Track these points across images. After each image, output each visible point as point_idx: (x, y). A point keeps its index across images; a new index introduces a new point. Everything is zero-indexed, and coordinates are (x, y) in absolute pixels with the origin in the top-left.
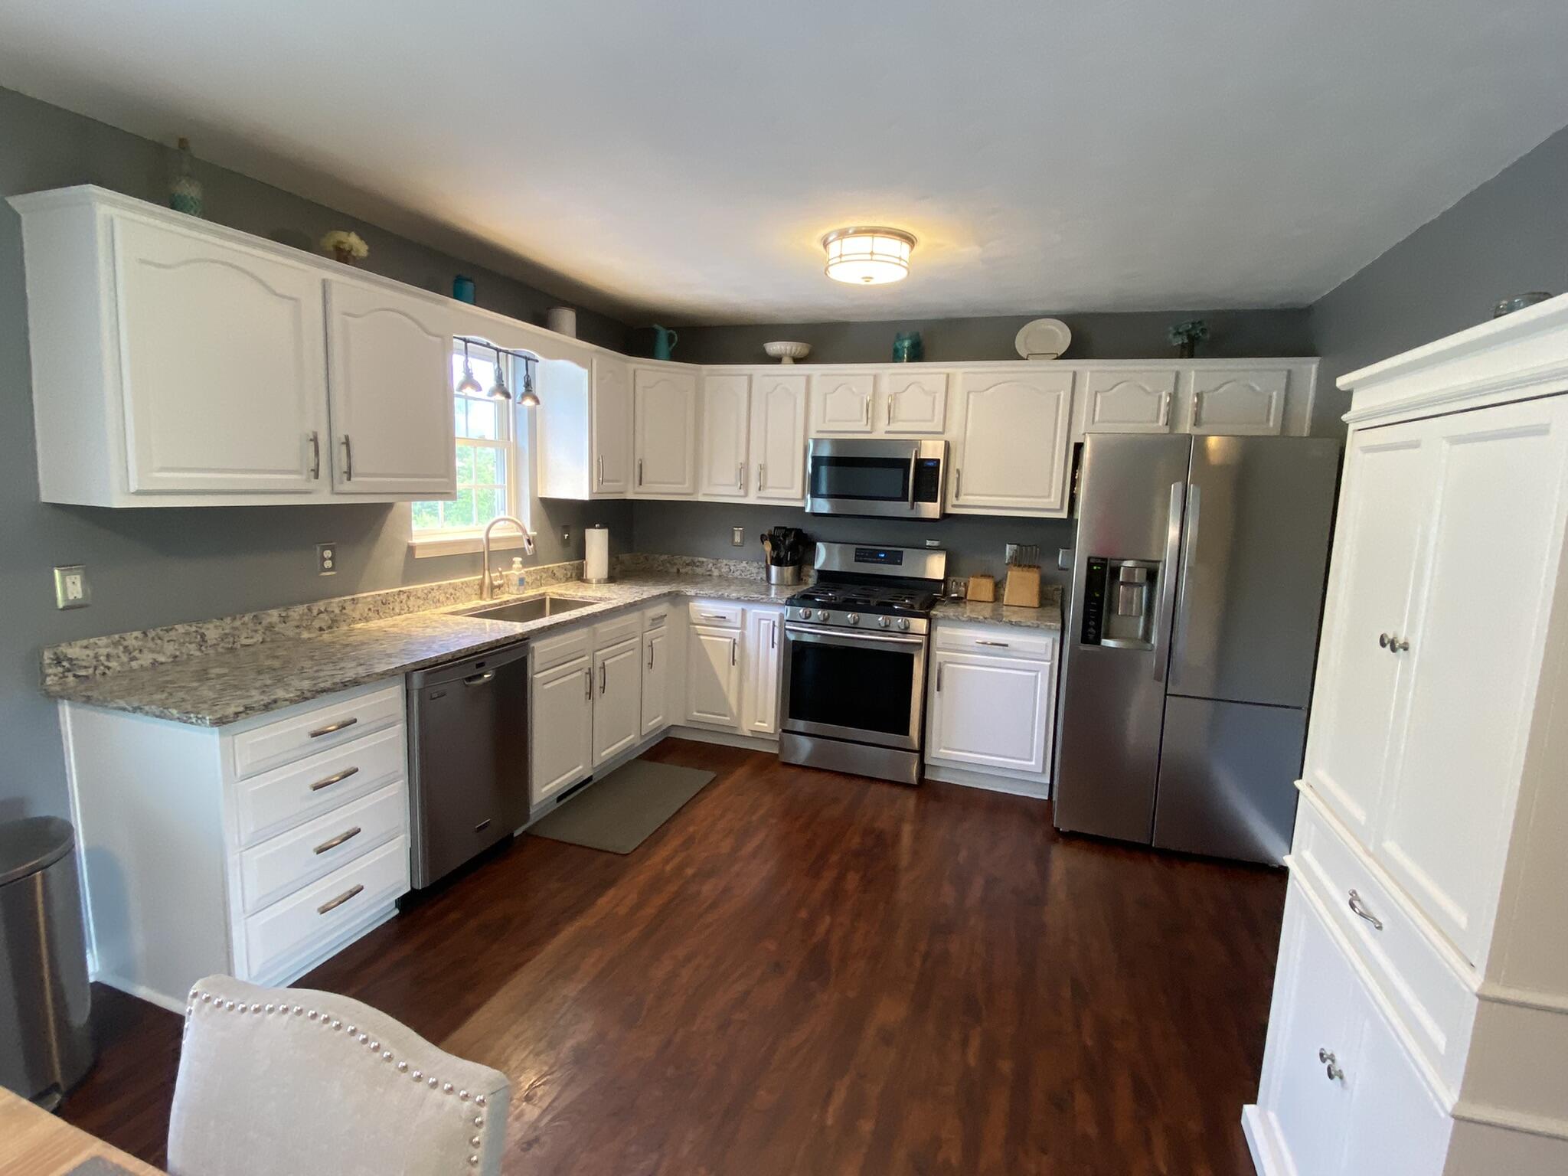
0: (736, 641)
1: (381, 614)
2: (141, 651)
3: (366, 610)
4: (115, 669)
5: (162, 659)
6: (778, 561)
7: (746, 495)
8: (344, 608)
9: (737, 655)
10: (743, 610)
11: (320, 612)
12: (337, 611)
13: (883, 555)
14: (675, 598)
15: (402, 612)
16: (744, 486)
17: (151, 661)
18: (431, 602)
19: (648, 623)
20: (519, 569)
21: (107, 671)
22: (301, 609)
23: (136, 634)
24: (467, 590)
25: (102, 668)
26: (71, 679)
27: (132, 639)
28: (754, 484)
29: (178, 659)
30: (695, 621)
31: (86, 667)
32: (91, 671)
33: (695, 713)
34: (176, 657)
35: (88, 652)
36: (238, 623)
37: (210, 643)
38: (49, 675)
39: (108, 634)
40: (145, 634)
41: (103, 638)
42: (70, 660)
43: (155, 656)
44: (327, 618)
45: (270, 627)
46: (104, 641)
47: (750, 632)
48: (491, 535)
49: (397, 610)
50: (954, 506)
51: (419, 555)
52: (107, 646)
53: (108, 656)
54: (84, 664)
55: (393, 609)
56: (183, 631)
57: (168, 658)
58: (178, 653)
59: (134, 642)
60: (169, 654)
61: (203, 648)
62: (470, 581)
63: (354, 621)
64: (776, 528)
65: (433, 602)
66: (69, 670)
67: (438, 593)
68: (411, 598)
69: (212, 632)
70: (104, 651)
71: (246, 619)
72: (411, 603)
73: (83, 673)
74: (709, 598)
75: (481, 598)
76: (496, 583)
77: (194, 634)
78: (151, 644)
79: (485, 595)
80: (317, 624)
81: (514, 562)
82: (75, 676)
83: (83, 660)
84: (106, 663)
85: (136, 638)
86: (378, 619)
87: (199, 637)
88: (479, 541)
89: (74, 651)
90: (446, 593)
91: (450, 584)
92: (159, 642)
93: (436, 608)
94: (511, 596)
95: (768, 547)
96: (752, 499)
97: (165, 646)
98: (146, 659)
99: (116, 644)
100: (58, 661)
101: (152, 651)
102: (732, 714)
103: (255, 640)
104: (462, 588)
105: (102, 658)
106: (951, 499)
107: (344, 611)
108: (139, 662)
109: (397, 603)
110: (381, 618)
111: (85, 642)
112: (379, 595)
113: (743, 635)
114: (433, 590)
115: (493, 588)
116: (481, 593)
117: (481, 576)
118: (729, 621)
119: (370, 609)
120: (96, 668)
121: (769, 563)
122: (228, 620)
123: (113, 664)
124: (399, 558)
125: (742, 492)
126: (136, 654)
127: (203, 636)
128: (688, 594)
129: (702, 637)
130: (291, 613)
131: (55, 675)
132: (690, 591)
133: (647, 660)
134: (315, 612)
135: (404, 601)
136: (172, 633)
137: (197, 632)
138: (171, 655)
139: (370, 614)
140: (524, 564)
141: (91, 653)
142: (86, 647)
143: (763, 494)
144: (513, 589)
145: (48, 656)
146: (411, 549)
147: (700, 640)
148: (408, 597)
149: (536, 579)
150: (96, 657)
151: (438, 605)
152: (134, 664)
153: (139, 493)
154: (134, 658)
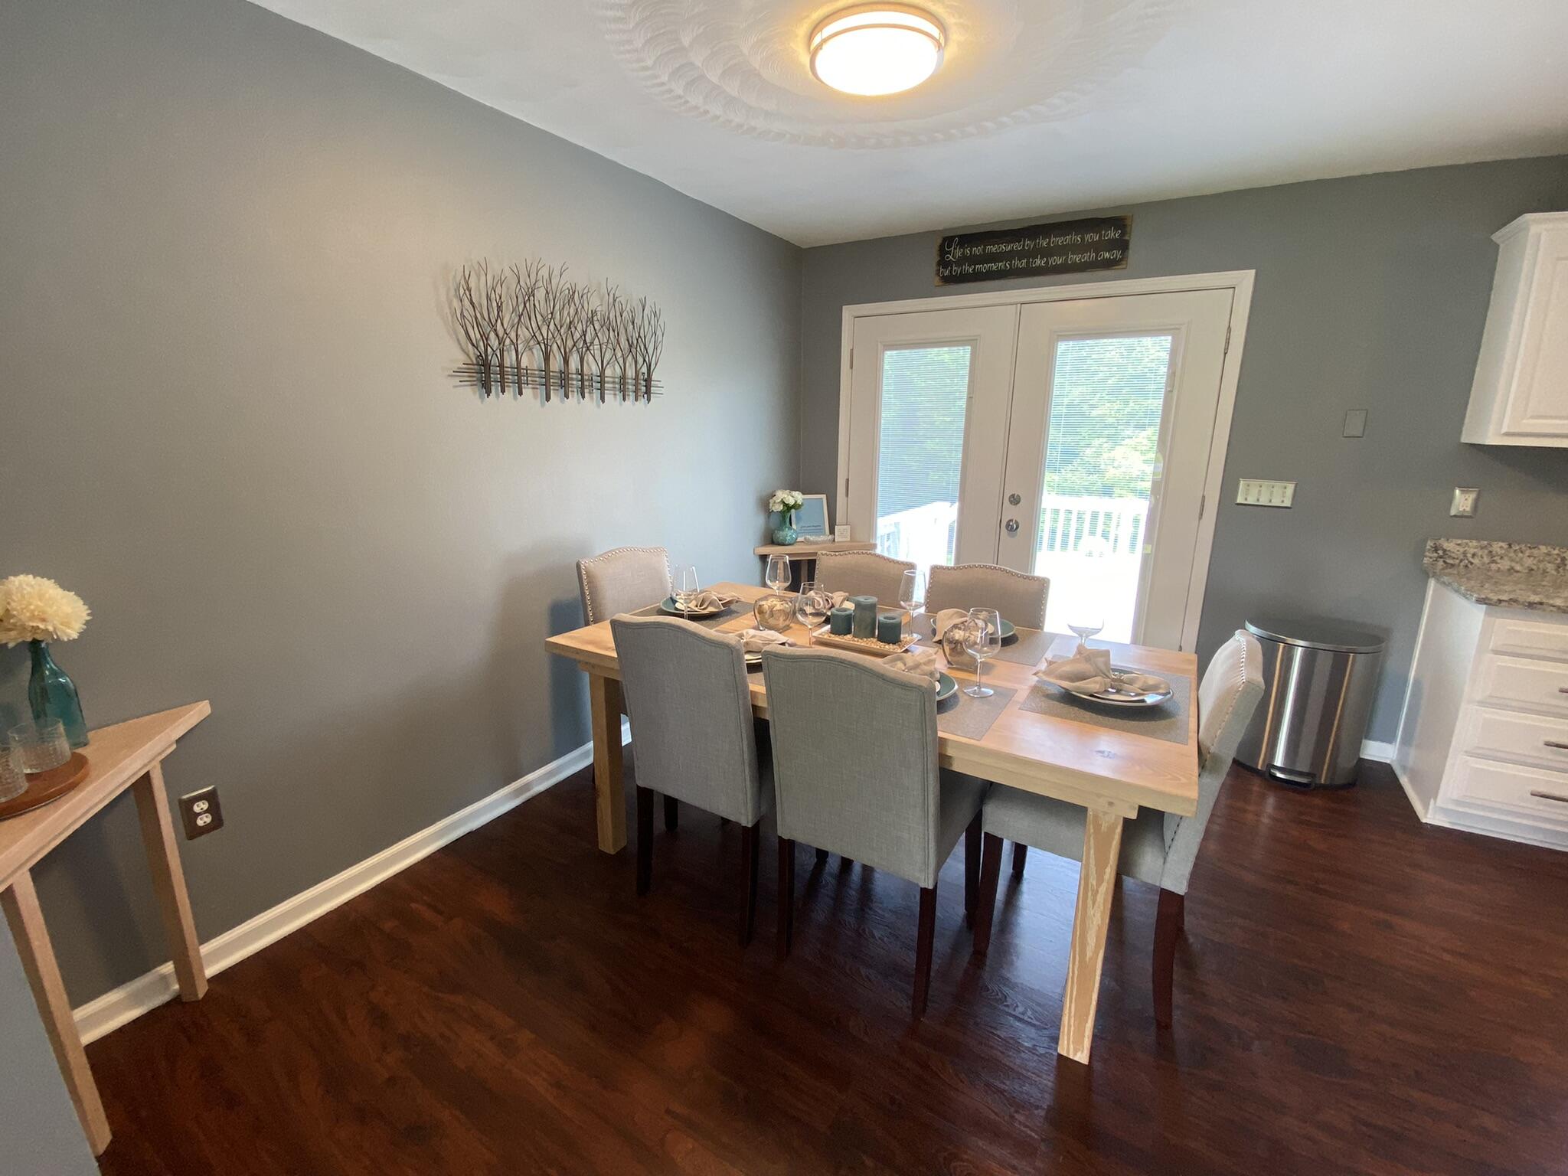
2: (1502, 558)
4: (1476, 565)
5: (1518, 567)
17: (1508, 567)
21: (1469, 565)
23: (1505, 545)
25: (1467, 562)
26: (1441, 563)
27: (1498, 547)
29: (1533, 572)
31: (1454, 558)
32: (1458, 561)
34: (1532, 570)
35: (1458, 548)
38: (1426, 557)
39: (1478, 539)
40: (1510, 546)
41: (1474, 541)
42: (1445, 551)
43: (1513, 564)
46: (1475, 543)
52: (1476, 547)
53: (1474, 555)
54: (1453, 555)
56: (1546, 551)
57: (1525, 569)
58: (1534, 567)
59: (1498, 550)
60: (1527, 565)
61: (1560, 570)
66: (1441, 557)
70: (1472, 551)
73: (1451, 561)
77: (1556, 557)
78: (1512, 554)
82: (1444, 562)
83: (1453, 553)
84: (1471, 559)
85: (1501, 547)
87: (1559, 559)
89: (1449, 545)
92: (1520, 555)
97: (1524, 559)
98: (1505, 564)
99: (1482, 548)
100: (1436, 549)
101: (1512, 560)
105: (1469, 555)
108: (1499, 566)
111: (1459, 542)
120: (1461, 561)
123: (1476, 561)
126: (1497, 558)
131: (1431, 558)
136: (1535, 552)
137: (1558, 555)
138: (1528, 567)
141: (1462, 550)
142: (1459, 545)
145: (1430, 544)
150: (1465, 553)
152: (1494, 566)
153: (1507, 434)
154: (1494, 562)
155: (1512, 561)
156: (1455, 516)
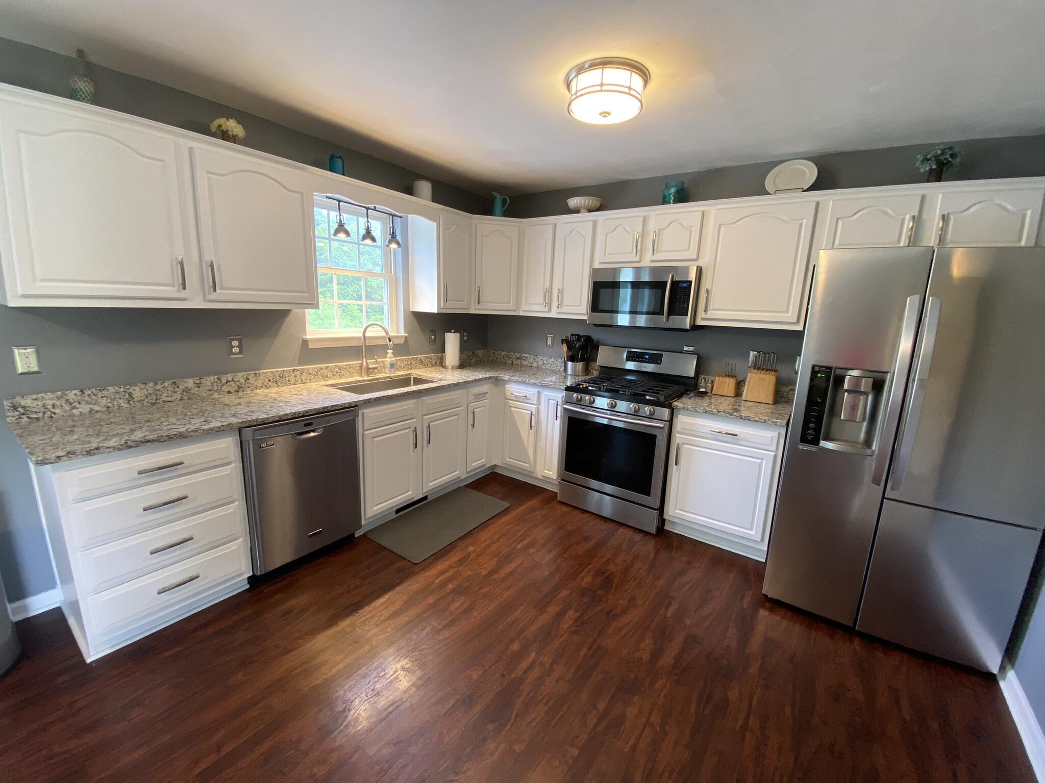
0: (533, 413)
1: (279, 384)
2: (79, 403)
3: (267, 380)
4: (59, 414)
5: (97, 408)
6: (572, 359)
7: (550, 311)
8: (248, 379)
9: (534, 423)
10: (539, 392)
11: (228, 381)
12: (242, 381)
13: (647, 357)
14: (497, 381)
15: (297, 383)
16: (549, 305)
17: (89, 409)
18: (321, 377)
19: (471, 398)
20: (391, 358)
21: (53, 415)
22: (213, 378)
23: (77, 392)
24: (350, 370)
25: (49, 413)
26: (25, 419)
27: (72, 395)
28: (555, 303)
29: (110, 409)
30: (509, 398)
31: (36, 412)
32: (41, 415)
33: (508, 459)
34: (109, 407)
35: (36, 402)
36: (159, 387)
37: (136, 399)
38: (8, 416)
39: (53, 392)
40: (82, 391)
41: (49, 394)
42: (24, 407)
43: (92, 406)
44: (234, 385)
45: (187, 390)
46: (50, 395)
47: (543, 408)
48: (367, 335)
49: (292, 381)
50: (703, 319)
51: (311, 346)
52: (52, 399)
53: (54, 406)
54: (34, 410)
55: (289, 381)
56: (114, 391)
57: (103, 408)
58: (110, 405)
59: (74, 397)
60: (103, 406)
61: (131, 402)
62: (352, 364)
63: (256, 387)
64: (572, 335)
65: (322, 377)
66: (23, 414)
67: (325, 371)
68: (304, 374)
69: (138, 392)
70: (51, 402)
71: (166, 384)
72: (303, 377)
73: (35, 416)
74: (517, 382)
75: (361, 376)
76: (371, 366)
77: (123, 393)
78: (87, 398)
79: (363, 374)
80: (225, 389)
81: (388, 353)
82: (28, 417)
83: (34, 408)
84: (53, 410)
85: (75, 394)
86: (277, 387)
87: (127, 395)
88: (359, 338)
89: (27, 401)
90: (333, 371)
91: (336, 365)
92: (94, 397)
93: (325, 381)
94: (385, 374)
95: (565, 347)
96: (553, 314)
97: (99, 400)
98: (85, 408)
99: (58, 398)
100: (15, 408)
101: (88, 403)
102: (530, 463)
103: (173, 399)
104: (346, 368)
105: (49, 407)
106: (701, 314)
107: (248, 381)
108: (80, 410)
109: (292, 377)
110: (279, 386)
111: (35, 397)
112: (277, 371)
113: (538, 410)
114: (322, 369)
115: (368, 369)
116: (361, 373)
117: (361, 362)
118: (529, 399)
119: (269, 381)
120: (44, 413)
121: (566, 360)
122: (152, 384)
123: (57, 411)
124: (296, 347)
125: (547, 309)
126: (76, 404)
127: (130, 394)
128: (504, 378)
129: (513, 409)
130: (203, 381)
131: (13, 417)
132: (506, 377)
133: (471, 422)
134: (224, 381)
135: (298, 376)
136: (105, 392)
137: (125, 392)
138: (105, 406)
139: (270, 383)
140: (395, 354)
141: (40, 404)
142: (36, 399)
143: (560, 310)
144: (387, 370)
145: (7, 403)
146: (305, 342)
147: (512, 410)
148: (301, 373)
149: (408, 364)
150: (44, 406)
151: (326, 379)
152: (75, 412)
153: (25, 296)
154: (74, 408)
155: (90, 403)
156: (22, 374)
